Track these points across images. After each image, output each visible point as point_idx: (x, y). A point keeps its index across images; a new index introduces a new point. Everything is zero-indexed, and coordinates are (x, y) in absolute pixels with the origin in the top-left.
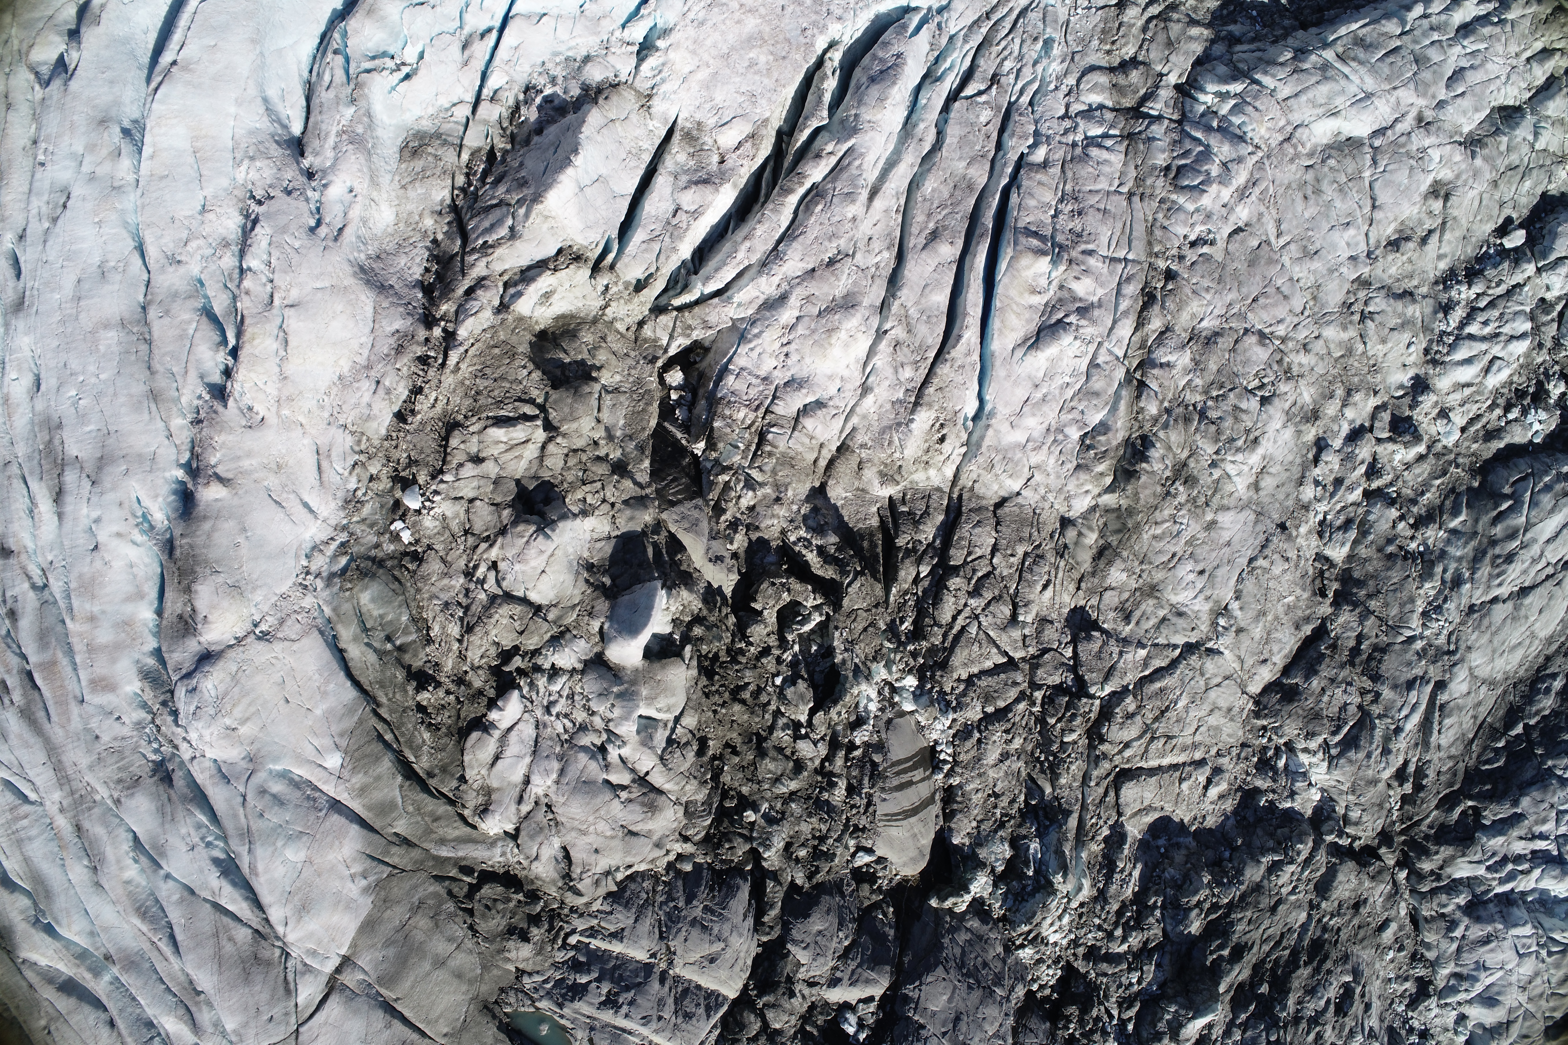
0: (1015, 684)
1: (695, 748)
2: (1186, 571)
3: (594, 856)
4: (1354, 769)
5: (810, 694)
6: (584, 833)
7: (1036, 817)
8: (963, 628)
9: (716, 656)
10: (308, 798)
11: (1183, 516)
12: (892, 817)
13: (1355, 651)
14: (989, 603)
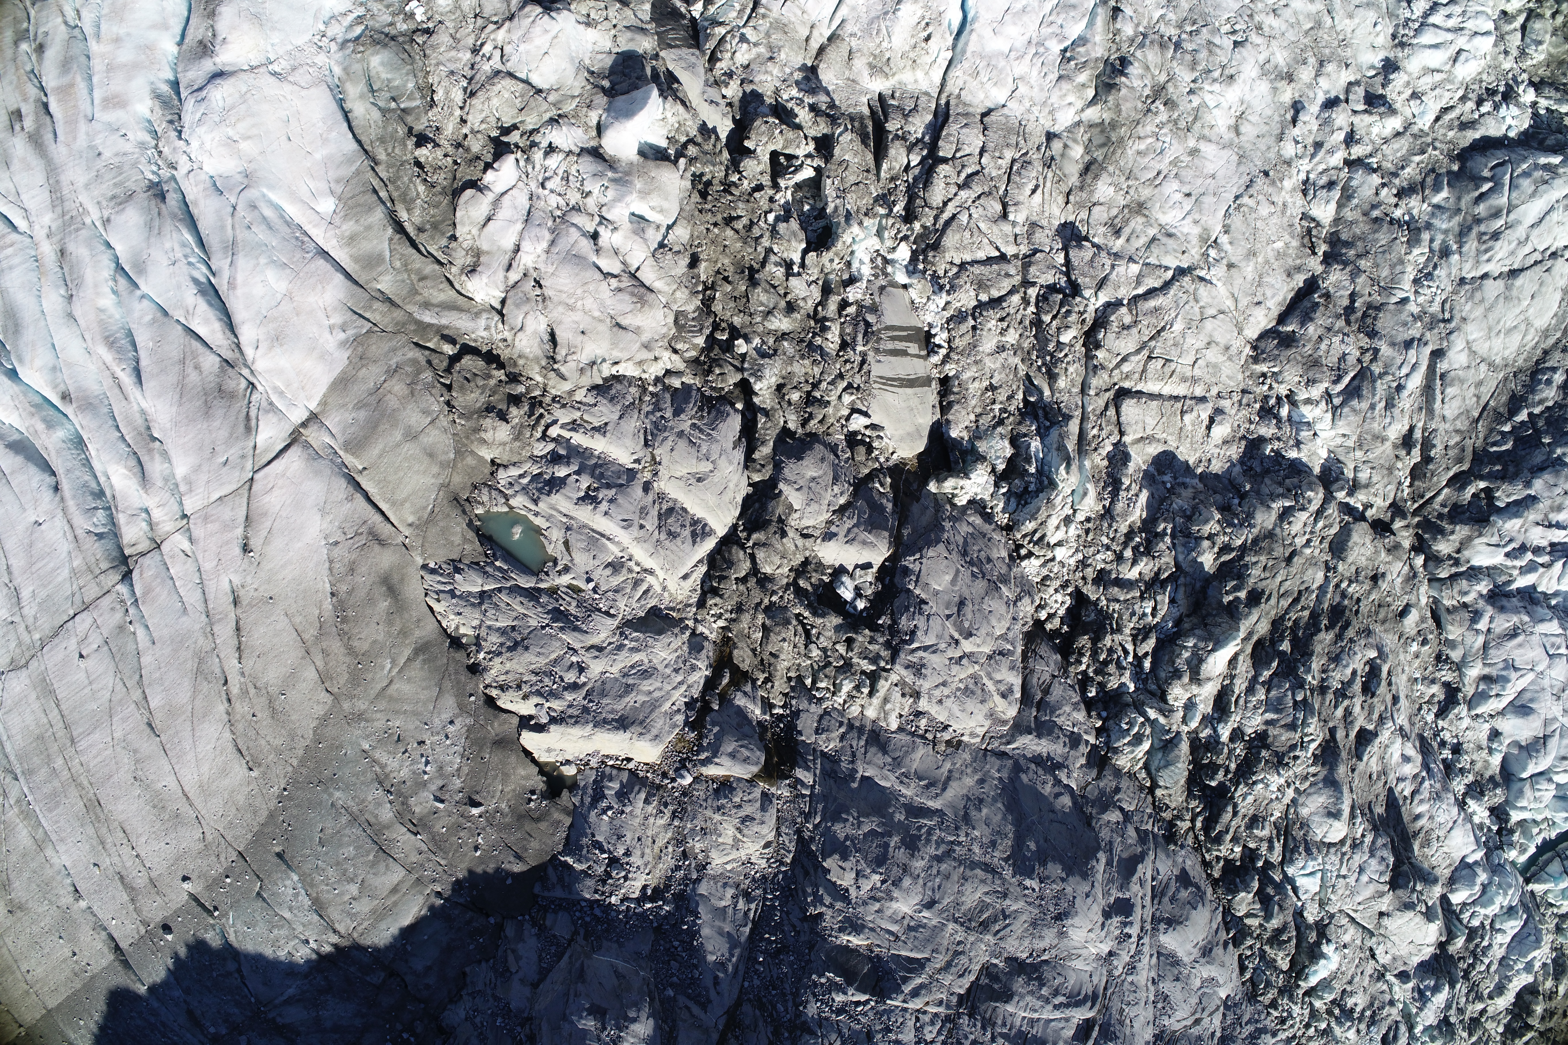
0: (1008, 275)
1: (687, 261)
2: (1171, 187)
3: (581, 337)
4: (1358, 419)
5: (802, 235)
6: (571, 308)
7: (1036, 418)
8: (954, 217)
9: (709, 183)
10: (297, 238)
11: (1165, 135)
12: (887, 381)
13: (1350, 310)
14: (979, 197)
